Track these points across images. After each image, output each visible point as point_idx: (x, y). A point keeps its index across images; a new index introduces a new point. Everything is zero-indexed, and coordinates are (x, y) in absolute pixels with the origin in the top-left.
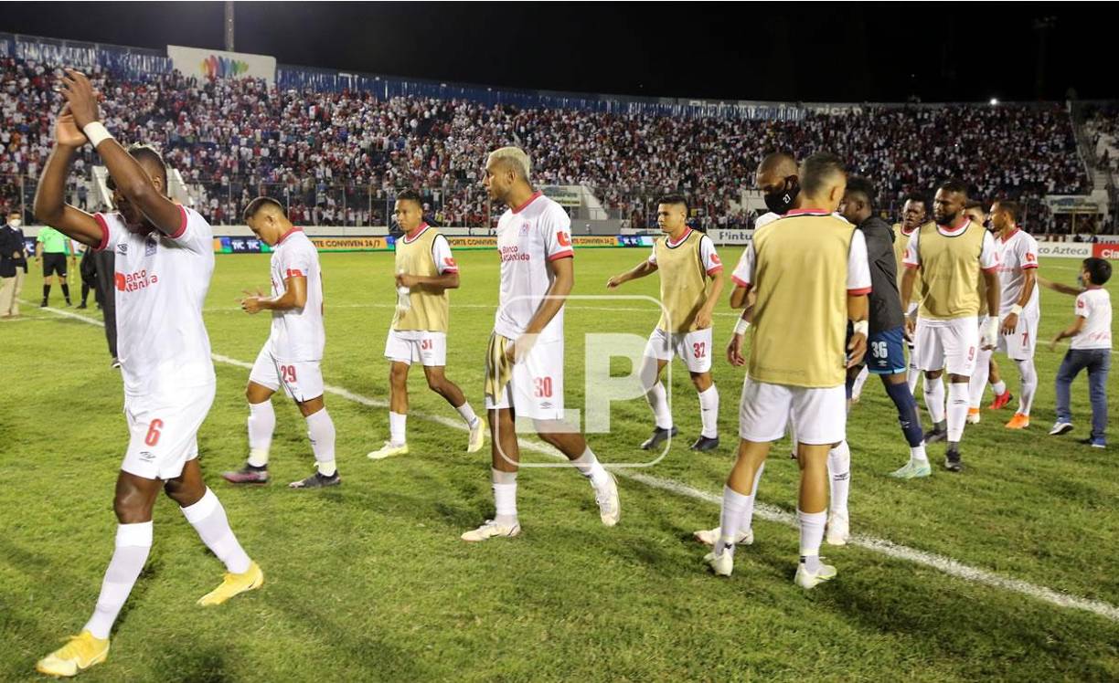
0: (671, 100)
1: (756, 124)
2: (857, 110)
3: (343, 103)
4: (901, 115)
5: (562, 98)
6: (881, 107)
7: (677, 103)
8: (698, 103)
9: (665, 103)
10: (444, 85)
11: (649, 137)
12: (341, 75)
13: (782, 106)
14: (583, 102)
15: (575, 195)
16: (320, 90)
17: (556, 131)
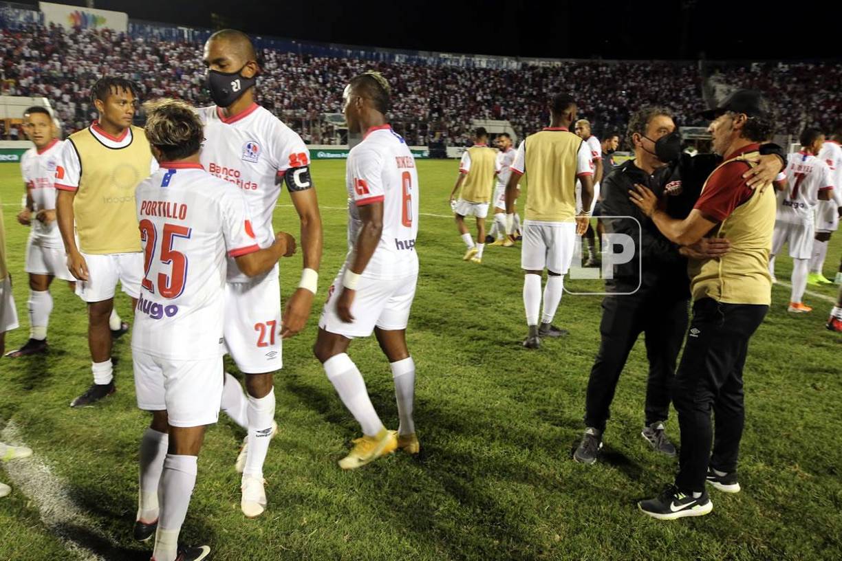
0: (426, 53)
1: (486, 72)
2: (557, 63)
3: (181, 49)
4: (587, 68)
5: (347, 48)
6: (573, 62)
7: (431, 55)
8: (446, 56)
9: (423, 56)
10: (259, 38)
11: (410, 80)
12: (180, 28)
13: (506, 59)
14: (362, 53)
16: (163, 40)
17: (342, 75)
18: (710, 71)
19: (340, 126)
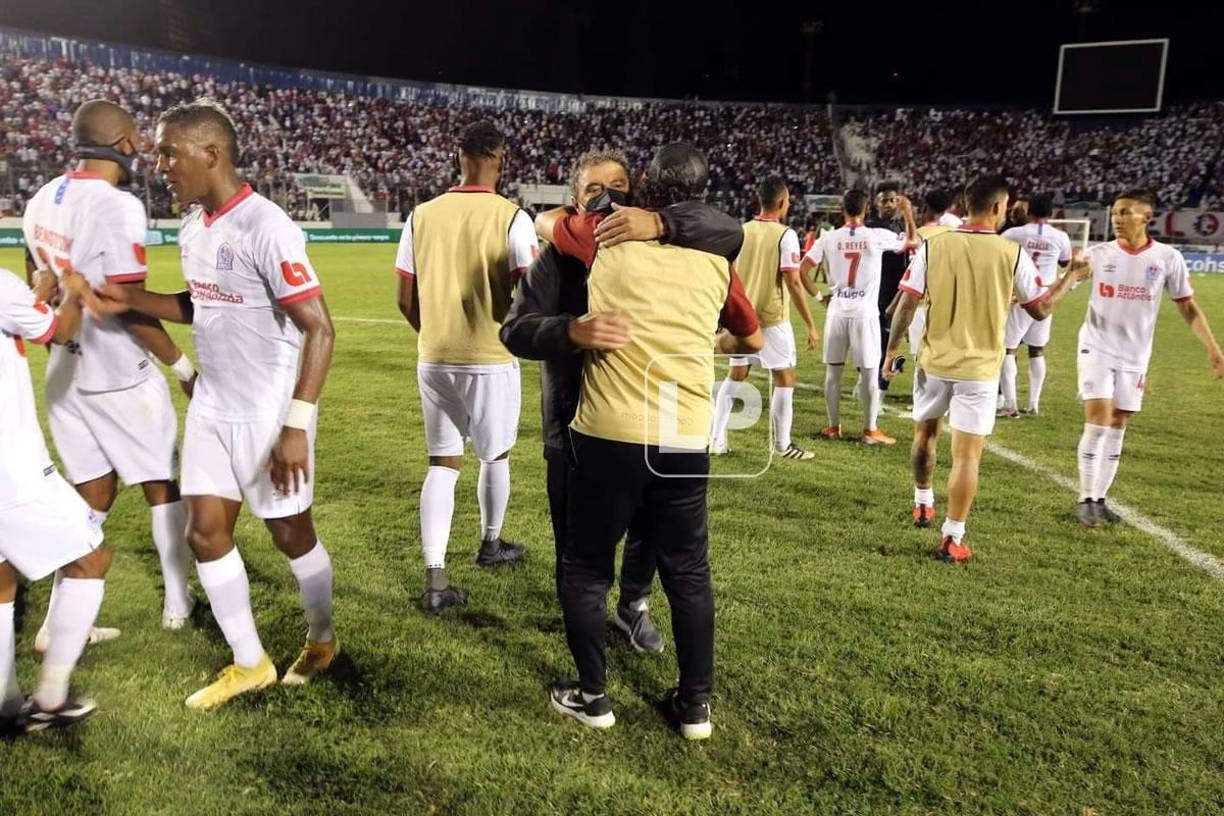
0: (448, 86)
1: (537, 115)
2: (637, 105)
3: (56, 71)
4: (678, 112)
5: (326, 77)
6: (660, 102)
7: (455, 90)
8: (477, 90)
9: (443, 90)
10: (186, 58)
11: (425, 125)
12: (54, 39)
13: (564, 97)
14: (350, 84)
15: (339, 186)
16: (25, 56)
17: (320, 116)
18: (843, 120)
19: (317, 193)
